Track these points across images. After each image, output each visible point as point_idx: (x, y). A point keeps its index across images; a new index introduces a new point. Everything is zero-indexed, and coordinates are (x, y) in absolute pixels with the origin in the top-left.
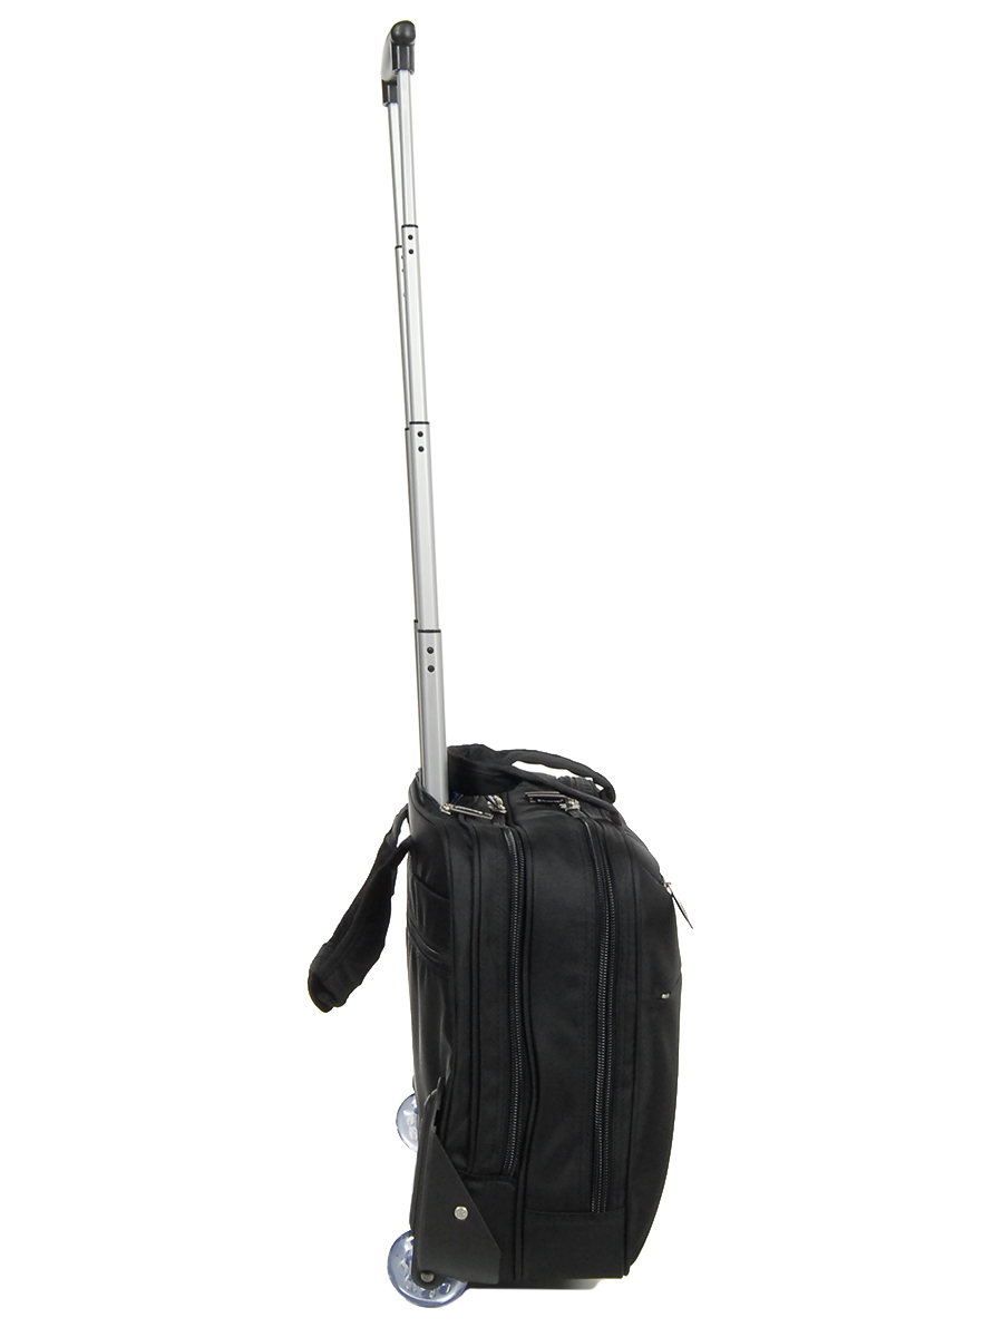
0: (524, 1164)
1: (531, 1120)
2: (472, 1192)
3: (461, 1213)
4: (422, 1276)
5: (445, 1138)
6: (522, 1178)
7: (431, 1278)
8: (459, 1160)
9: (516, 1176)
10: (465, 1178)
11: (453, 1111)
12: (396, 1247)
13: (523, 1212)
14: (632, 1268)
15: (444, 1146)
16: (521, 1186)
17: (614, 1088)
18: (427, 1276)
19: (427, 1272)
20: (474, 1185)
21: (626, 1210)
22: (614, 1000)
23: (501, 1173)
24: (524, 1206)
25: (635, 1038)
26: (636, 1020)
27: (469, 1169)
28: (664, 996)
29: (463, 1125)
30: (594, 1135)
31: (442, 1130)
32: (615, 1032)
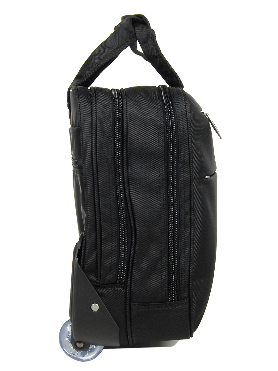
0: (129, 277)
1: (132, 250)
2: (101, 295)
3: (95, 307)
4: (78, 344)
5: (84, 265)
6: (128, 285)
7: (82, 345)
8: (92, 277)
9: (125, 284)
10: (96, 287)
11: (87, 249)
12: (63, 329)
13: (130, 304)
14: (195, 333)
15: (83, 269)
16: (128, 289)
17: (179, 230)
18: (80, 344)
19: (80, 342)
20: (102, 291)
21: (189, 299)
22: (177, 177)
23: (116, 283)
24: (130, 301)
25: (190, 200)
26: (190, 188)
27: (98, 282)
28: (206, 177)
29: (93, 256)
30: (169, 256)
31: (82, 261)
32: (178, 196)
